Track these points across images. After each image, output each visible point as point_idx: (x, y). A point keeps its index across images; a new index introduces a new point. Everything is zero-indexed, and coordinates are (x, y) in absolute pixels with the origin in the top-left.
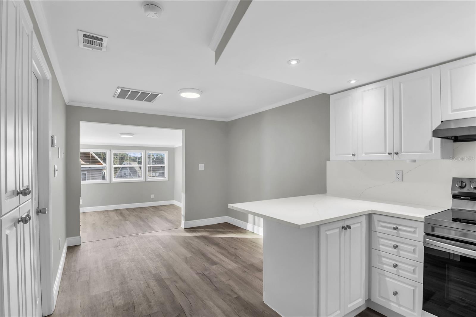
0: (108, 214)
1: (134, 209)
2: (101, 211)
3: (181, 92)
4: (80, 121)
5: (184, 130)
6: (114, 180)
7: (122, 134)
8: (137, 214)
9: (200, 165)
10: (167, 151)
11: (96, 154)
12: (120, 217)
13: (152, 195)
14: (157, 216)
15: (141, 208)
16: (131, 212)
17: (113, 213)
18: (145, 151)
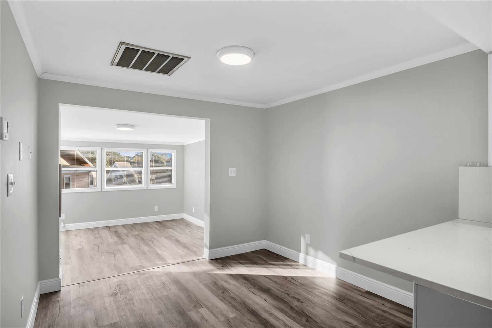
0: (99, 234)
1: (133, 226)
2: (89, 229)
3: (222, 54)
4: (59, 104)
5: (209, 120)
6: (107, 188)
7: (119, 125)
8: (137, 233)
9: (230, 169)
10: (175, 149)
11: (83, 153)
12: (116, 239)
13: (155, 207)
14: (165, 237)
15: (142, 224)
16: (130, 231)
17: (106, 231)
18: (147, 150)
